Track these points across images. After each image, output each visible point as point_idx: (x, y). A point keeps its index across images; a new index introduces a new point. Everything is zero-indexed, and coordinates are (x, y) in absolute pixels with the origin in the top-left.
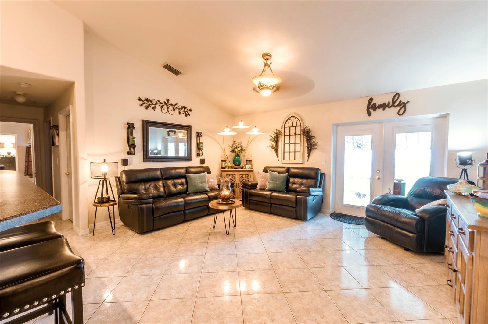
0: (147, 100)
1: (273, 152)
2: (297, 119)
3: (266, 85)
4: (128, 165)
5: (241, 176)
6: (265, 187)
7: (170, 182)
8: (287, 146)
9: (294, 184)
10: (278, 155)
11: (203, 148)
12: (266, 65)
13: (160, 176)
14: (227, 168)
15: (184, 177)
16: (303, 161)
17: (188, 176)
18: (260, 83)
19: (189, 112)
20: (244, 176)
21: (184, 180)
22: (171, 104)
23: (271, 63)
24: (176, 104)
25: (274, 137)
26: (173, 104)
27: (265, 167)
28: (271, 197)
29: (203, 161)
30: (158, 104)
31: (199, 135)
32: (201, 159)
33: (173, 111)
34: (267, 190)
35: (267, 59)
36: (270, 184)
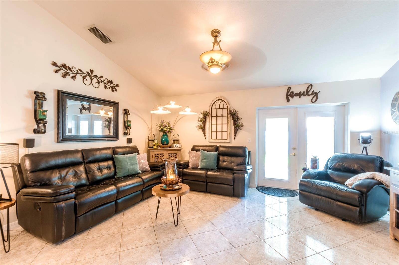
0: (64, 66)
1: (201, 132)
2: (224, 102)
3: (217, 62)
4: (34, 147)
5: (169, 155)
6: (197, 166)
7: (94, 166)
8: (214, 127)
9: (224, 162)
10: (206, 135)
11: (131, 126)
12: (216, 42)
13: (81, 160)
14: (155, 147)
15: (112, 159)
16: (230, 140)
17: (116, 157)
18: (211, 59)
19: (116, 87)
20: (173, 155)
21: (110, 163)
22: (96, 76)
23: (220, 41)
24: (102, 77)
25: (201, 118)
26: (97, 76)
27: (193, 146)
28: (207, 176)
29: (130, 141)
30: (79, 73)
31: (126, 112)
32: (128, 139)
33: (97, 83)
34: (199, 168)
35: (216, 37)
36: (202, 163)
